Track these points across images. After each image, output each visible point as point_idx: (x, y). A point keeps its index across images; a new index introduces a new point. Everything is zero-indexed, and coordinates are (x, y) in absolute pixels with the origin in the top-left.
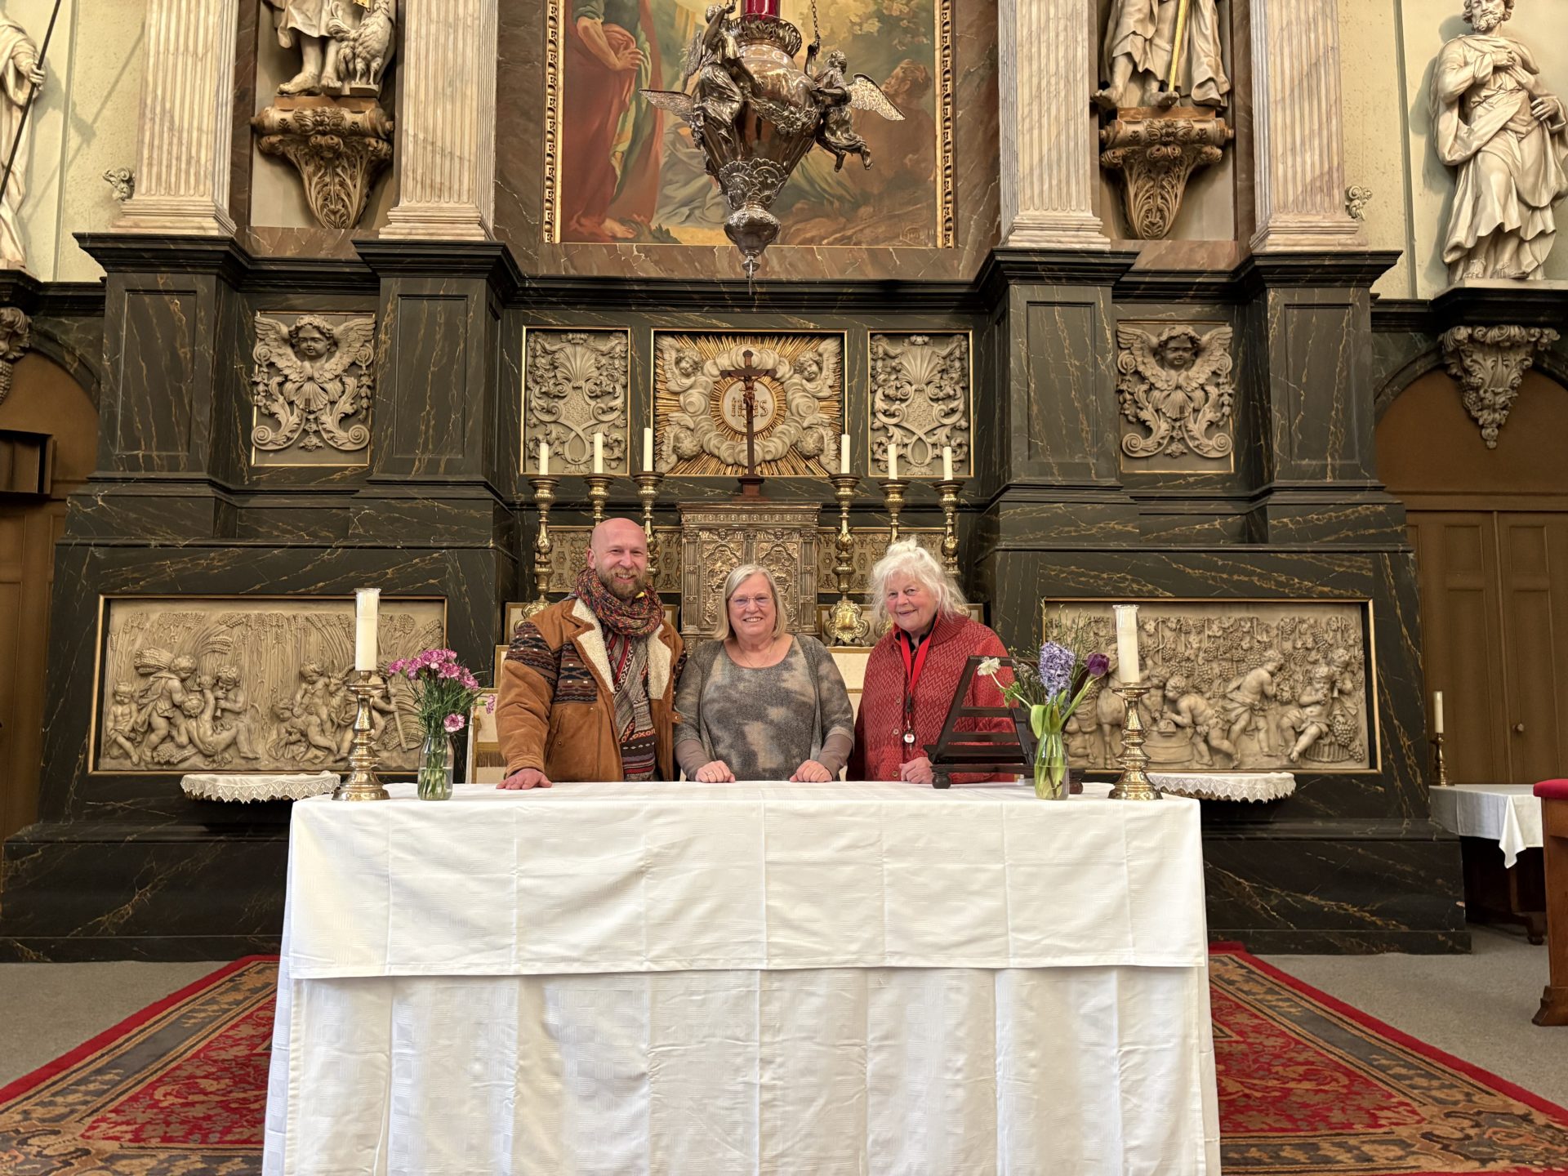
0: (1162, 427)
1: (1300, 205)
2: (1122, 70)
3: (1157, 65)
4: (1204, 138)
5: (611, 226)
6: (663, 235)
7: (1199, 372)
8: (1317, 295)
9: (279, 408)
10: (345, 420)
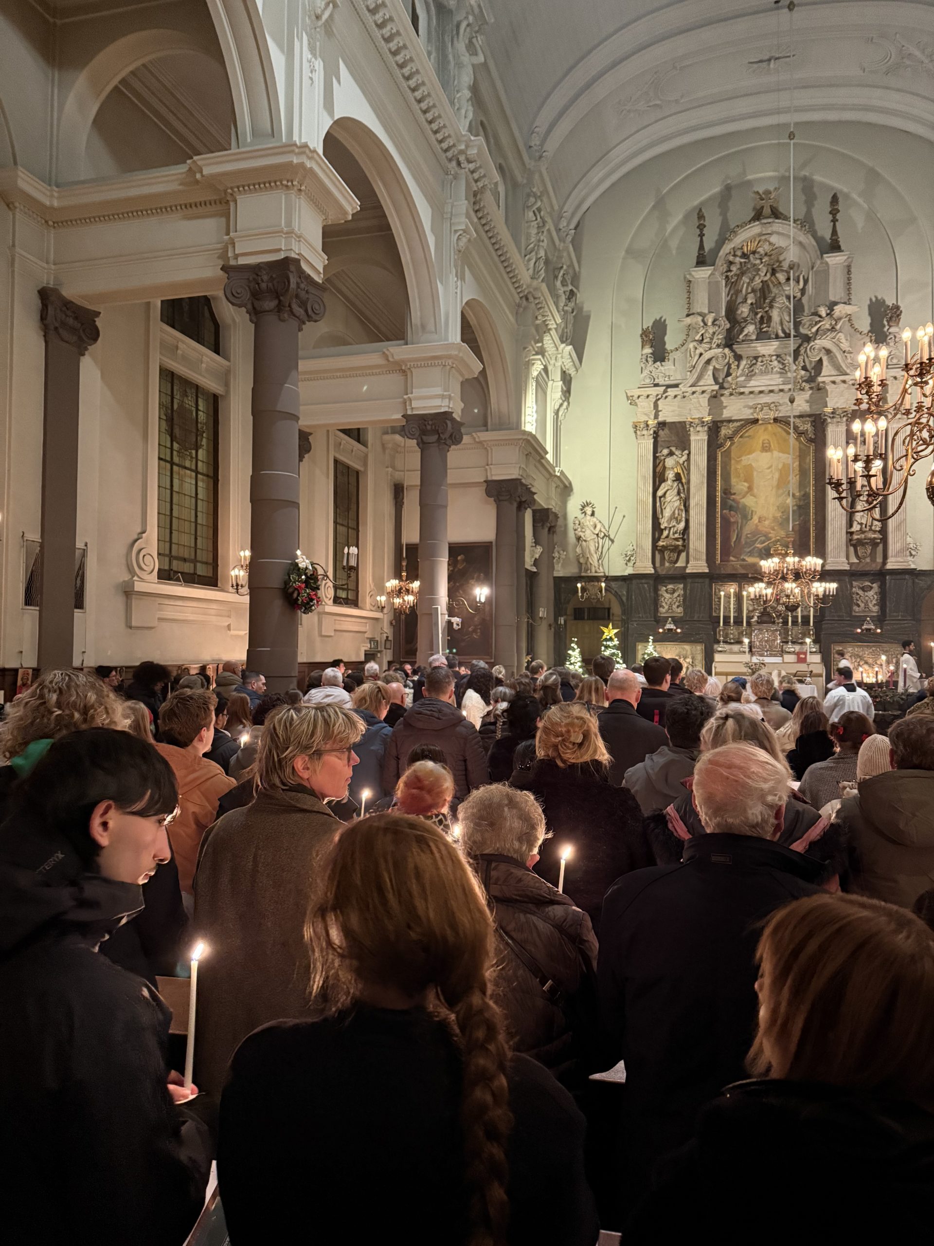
0: (862, 605)
1: (896, 556)
2: (855, 524)
3: (864, 521)
4: (875, 538)
5: (732, 558)
6: (744, 560)
7: (871, 593)
8: (899, 577)
9: (664, 604)
10: (678, 607)
